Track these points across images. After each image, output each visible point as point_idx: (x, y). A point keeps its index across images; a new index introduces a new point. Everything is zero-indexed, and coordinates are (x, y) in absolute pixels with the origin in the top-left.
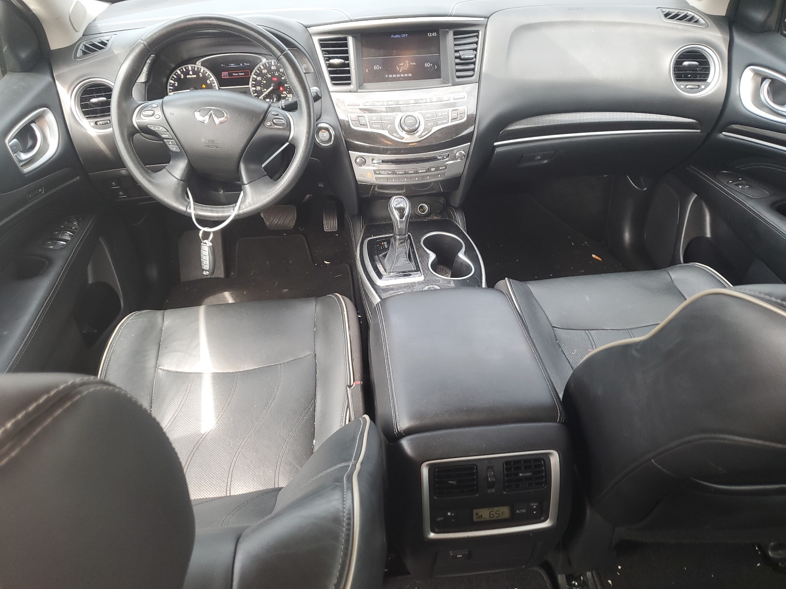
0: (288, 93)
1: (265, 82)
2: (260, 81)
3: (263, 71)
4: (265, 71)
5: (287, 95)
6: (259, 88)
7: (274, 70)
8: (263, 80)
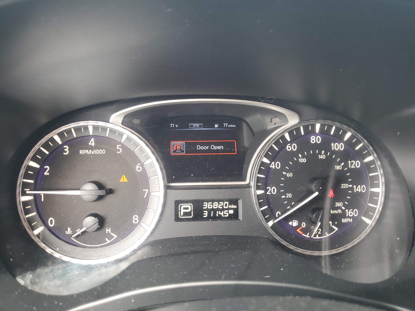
0: (347, 207)
1: (290, 175)
2: (278, 172)
3: (289, 148)
4: (291, 148)
5: (344, 211)
6: (272, 190)
7: (316, 146)
8: (287, 171)
